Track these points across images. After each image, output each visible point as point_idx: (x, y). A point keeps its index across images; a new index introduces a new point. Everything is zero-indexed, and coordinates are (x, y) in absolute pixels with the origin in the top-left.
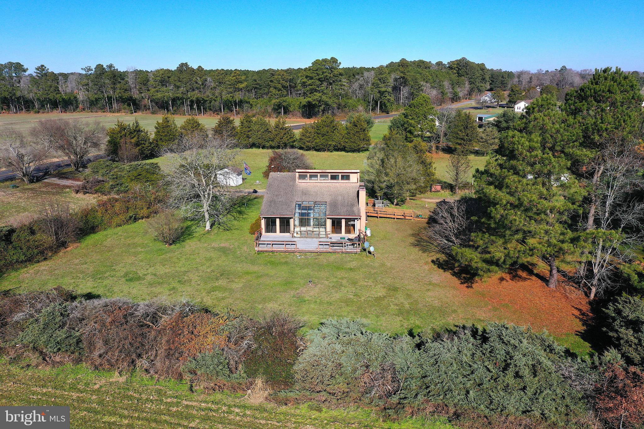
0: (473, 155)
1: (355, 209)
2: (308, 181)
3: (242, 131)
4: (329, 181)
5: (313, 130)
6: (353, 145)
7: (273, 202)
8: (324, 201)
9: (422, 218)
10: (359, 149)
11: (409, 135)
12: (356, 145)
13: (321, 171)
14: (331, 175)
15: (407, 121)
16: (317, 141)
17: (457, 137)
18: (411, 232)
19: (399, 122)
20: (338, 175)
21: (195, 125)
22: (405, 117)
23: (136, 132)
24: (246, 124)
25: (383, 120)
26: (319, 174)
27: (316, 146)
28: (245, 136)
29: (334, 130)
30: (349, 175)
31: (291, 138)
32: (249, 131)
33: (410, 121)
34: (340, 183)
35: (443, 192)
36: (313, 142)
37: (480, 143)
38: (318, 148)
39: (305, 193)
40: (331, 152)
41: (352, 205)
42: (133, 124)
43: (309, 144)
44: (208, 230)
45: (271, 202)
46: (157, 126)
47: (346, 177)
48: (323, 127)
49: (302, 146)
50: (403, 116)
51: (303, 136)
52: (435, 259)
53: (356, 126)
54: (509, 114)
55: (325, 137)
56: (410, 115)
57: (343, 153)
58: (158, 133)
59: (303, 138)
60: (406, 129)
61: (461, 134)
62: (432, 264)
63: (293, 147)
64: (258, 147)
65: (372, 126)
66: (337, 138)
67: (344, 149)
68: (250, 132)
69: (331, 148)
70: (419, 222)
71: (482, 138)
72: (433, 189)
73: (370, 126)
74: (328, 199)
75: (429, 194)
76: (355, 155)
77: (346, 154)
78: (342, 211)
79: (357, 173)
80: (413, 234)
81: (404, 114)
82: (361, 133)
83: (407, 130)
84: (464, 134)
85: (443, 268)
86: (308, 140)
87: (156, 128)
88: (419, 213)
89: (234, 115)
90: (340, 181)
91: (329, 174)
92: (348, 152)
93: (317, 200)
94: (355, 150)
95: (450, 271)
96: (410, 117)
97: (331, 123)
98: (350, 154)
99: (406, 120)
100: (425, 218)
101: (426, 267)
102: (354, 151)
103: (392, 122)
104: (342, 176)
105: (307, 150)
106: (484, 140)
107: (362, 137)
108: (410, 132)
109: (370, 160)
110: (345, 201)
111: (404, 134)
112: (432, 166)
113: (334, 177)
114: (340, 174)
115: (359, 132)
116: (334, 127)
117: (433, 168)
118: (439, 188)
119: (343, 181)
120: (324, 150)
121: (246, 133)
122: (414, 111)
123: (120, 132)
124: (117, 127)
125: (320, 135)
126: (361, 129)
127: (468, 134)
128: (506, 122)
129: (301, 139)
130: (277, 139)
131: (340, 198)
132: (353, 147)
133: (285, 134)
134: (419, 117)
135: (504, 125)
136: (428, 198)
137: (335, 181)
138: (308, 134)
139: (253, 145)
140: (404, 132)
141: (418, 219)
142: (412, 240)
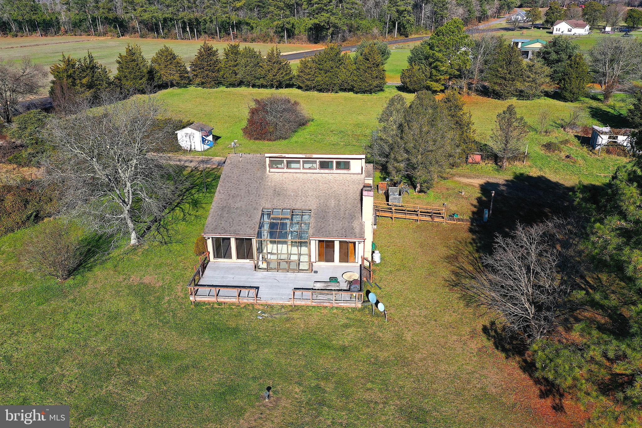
0: (515, 98)
1: (356, 224)
2: (285, 170)
3: (227, 66)
4: (318, 171)
5: (314, 65)
6: (364, 85)
7: (227, 209)
8: (307, 208)
9: (459, 220)
10: (371, 89)
11: (434, 71)
12: (366, 84)
13: (304, 156)
14: (320, 162)
15: (433, 54)
16: (319, 79)
17: (496, 75)
18: (443, 251)
19: (421, 52)
20: (332, 162)
21: (169, 58)
22: (431, 48)
23: (89, 69)
24: (231, 56)
25: (401, 45)
26: (301, 160)
27: (318, 86)
28: (231, 72)
29: (340, 65)
30: (349, 162)
31: (286, 74)
32: (236, 66)
33: (437, 54)
34: (334, 174)
35: (484, 164)
36: (314, 80)
37: (526, 83)
38: (319, 88)
39: (278, 192)
40: (336, 92)
41: (352, 217)
42: (85, 59)
43: (308, 83)
44: (133, 245)
45: (223, 209)
46: (119, 59)
47: (344, 165)
48: (325, 62)
49: (301, 85)
50: (428, 47)
51: (301, 72)
52: (488, 324)
53: (368, 60)
54: (561, 43)
55: (329, 74)
56: (437, 46)
57: (351, 94)
58: (120, 69)
59: (302, 74)
60: (430, 64)
61: (503, 71)
62: (484, 338)
63: (289, 86)
64: (248, 86)
65: (388, 58)
66: (343, 75)
67: (351, 89)
68: (237, 68)
69: (336, 88)
70: (454, 229)
71: (529, 77)
72: (470, 160)
73: (385, 57)
74: (312, 204)
75: (464, 169)
76: (366, 96)
77: (355, 95)
78: (335, 228)
79: (361, 159)
80: (447, 257)
81: (429, 45)
82: (374, 68)
83: (433, 65)
84: (506, 71)
85: (504, 350)
86: (307, 77)
87: (119, 62)
88: (453, 208)
89: (231, 39)
90: (335, 171)
91: (318, 160)
92: (357, 93)
93: (297, 207)
94: (366, 90)
95: (518, 359)
96: (437, 49)
97: (336, 56)
98: (359, 95)
99: (431, 52)
100: (462, 220)
101: (474, 345)
102: (364, 92)
103: (412, 51)
104: (338, 163)
105: (306, 90)
106: (531, 79)
107: (375, 74)
108: (436, 68)
109: (382, 124)
110: (340, 209)
111: (428, 70)
112: (470, 128)
113: (325, 165)
114: (335, 160)
115: (371, 68)
116: (340, 60)
117: (472, 131)
118: (478, 158)
119: (339, 171)
120: (328, 91)
121: (231, 68)
122: (443, 40)
123: (66, 70)
124: (62, 64)
125: (322, 72)
126: (373, 64)
127: (511, 71)
128: (557, 53)
129: (299, 76)
130: (270, 76)
131: (332, 203)
132: (363, 87)
133: (279, 69)
134: (448, 48)
135: (554, 56)
136: (464, 176)
137: (326, 171)
138: (307, 71)
139: (240, 84)
140: (428, 68)
141: (454, 222)
142: (445, 272)
